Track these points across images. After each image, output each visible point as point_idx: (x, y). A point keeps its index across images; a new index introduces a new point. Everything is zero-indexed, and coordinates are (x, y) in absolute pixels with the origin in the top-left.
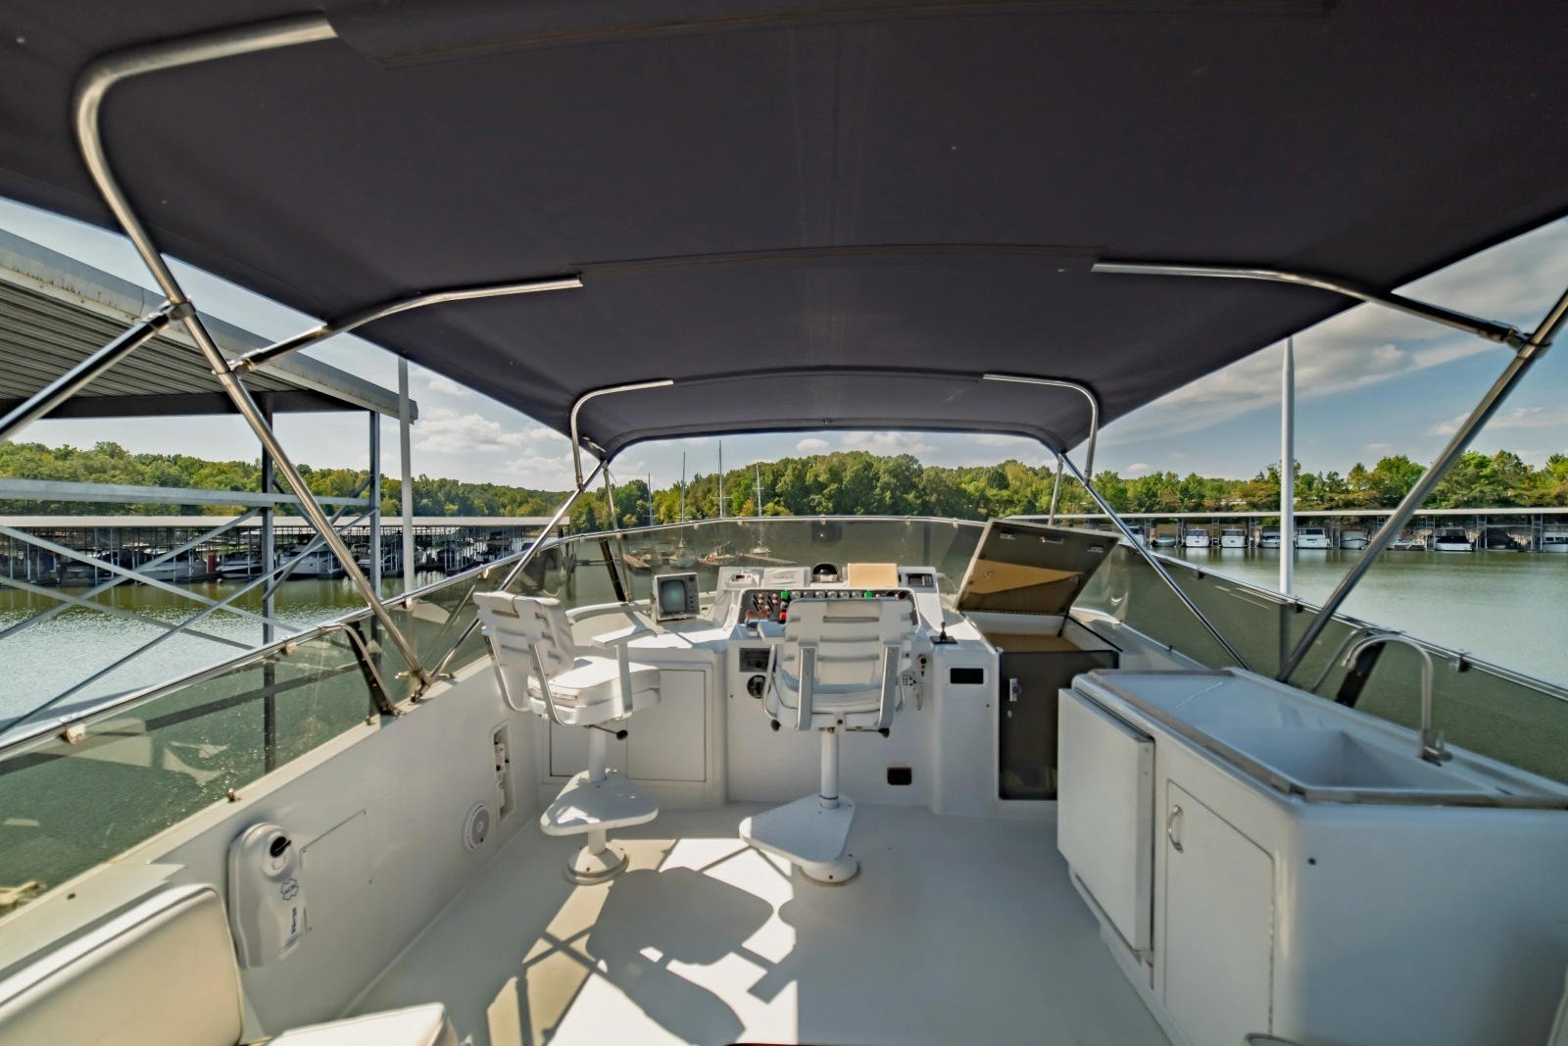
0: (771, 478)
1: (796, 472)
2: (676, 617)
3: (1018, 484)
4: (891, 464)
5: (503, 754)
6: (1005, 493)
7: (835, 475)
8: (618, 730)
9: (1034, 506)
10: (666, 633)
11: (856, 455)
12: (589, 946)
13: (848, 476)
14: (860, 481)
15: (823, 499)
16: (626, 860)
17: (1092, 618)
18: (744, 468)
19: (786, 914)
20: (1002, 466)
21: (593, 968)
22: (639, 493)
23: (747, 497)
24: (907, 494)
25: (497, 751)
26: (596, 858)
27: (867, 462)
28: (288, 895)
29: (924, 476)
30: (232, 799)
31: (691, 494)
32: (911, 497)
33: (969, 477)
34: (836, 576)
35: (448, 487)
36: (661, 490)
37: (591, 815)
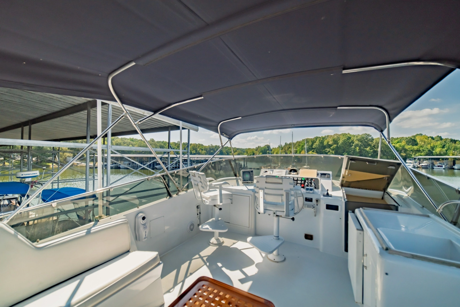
0: (311, 143)
1: (320, 141)
2: (247, 182)
3: (423, 143)
4: (359, 137)
5: (199, 211)
6: (415, 147)
7: (335, 142)
8: (219, 208)
9: (432, 153)
10: (243, 186)
11: (344, 135)
12: (207, 259)
13: (340, 142)
14: (346, 144)
15: (331, 150)
16: (223, 242)
17: (397, 194)
18: (302, 140)
19: (257, 265)
20: (414, 136)
21: (206, 264)
22: (268, 149)
23: (302, 149)
24: (366, 148)
25: (197, 210)
26: (215, 240)
27: (348, 137)
28: (145, 228)
29: (374, 141)
30: (138, 208)
31: (284, 148)
32: (368, 149)
33: (397, 141)
34: (296, 173)
35: (217, 147)
36: (274, 147)
37: (211, 228)
